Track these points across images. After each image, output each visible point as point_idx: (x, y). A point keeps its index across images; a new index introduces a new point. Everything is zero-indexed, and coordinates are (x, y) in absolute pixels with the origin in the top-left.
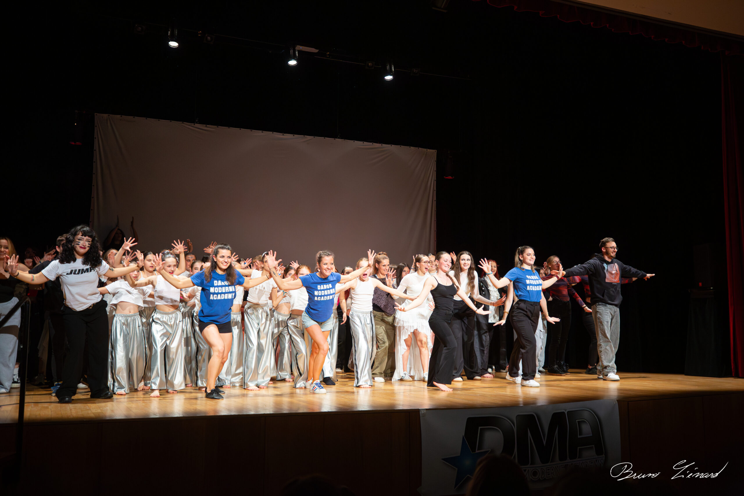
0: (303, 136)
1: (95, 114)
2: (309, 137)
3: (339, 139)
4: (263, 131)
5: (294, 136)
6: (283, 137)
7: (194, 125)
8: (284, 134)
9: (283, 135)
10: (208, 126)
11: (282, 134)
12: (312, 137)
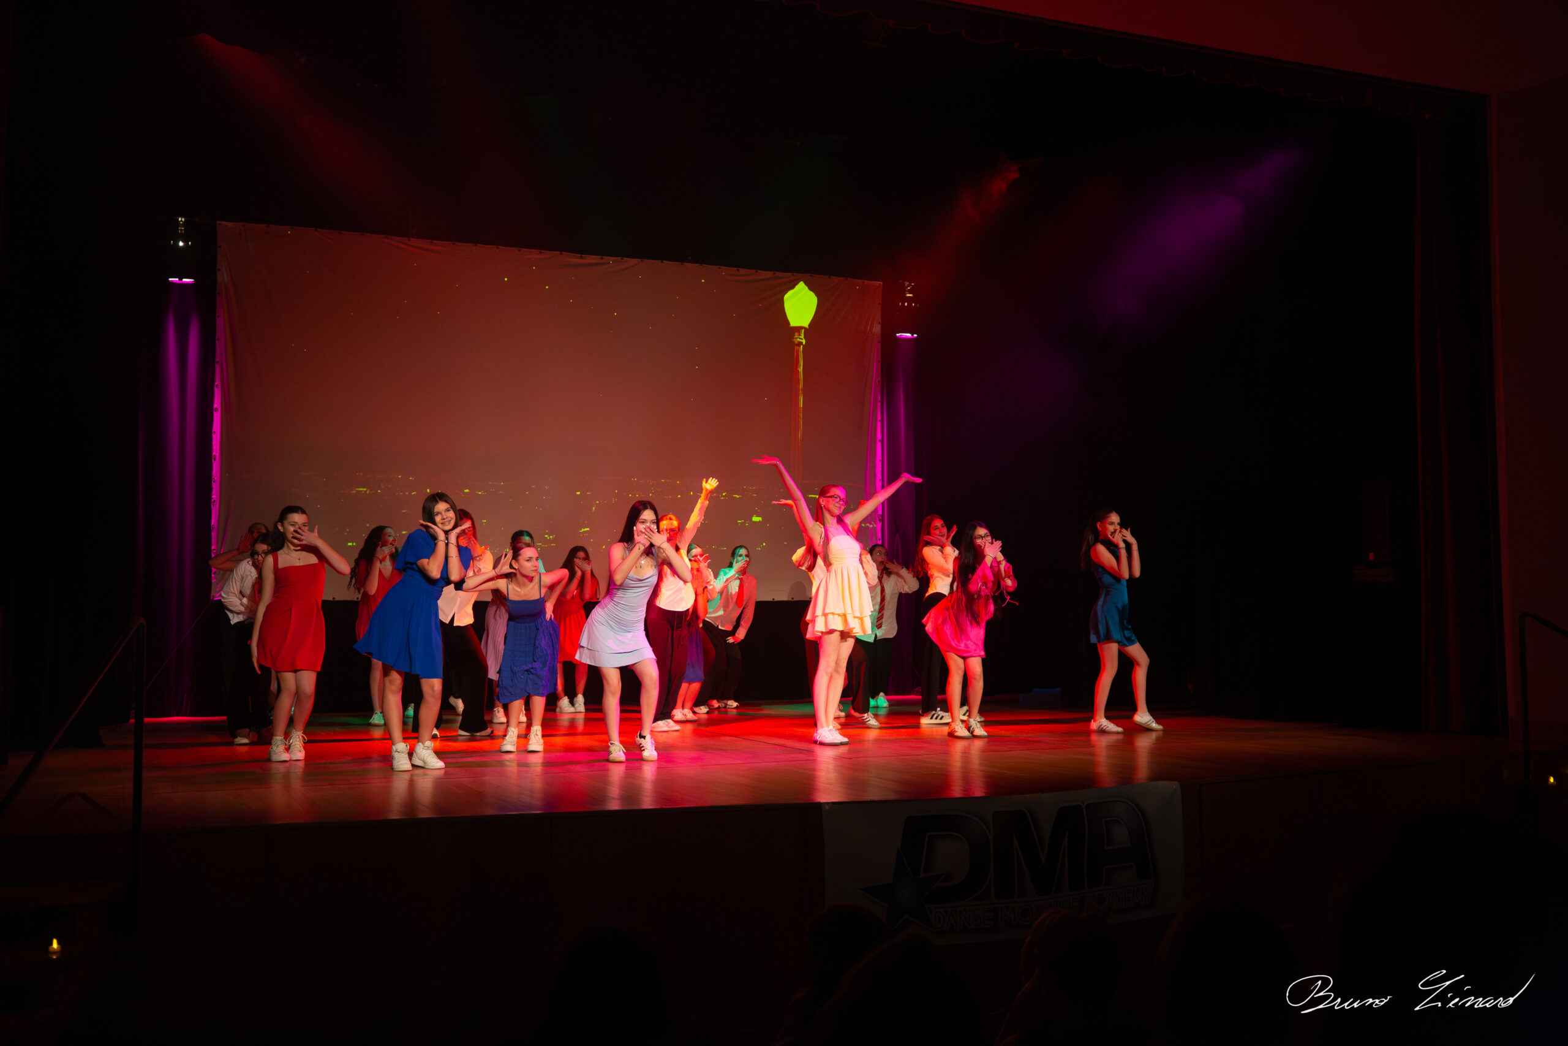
0: (620, 258)
1: (218, 222)
2: (634, 261)
3: (691, 263)
4: (542, 251)
5: (602, 258)
6: (581, 261)
7: (409, 240)
8: (583, 256)
9: (581, 257)
10: (435, 242)
11: (580, 255)
12: (639, 260)
